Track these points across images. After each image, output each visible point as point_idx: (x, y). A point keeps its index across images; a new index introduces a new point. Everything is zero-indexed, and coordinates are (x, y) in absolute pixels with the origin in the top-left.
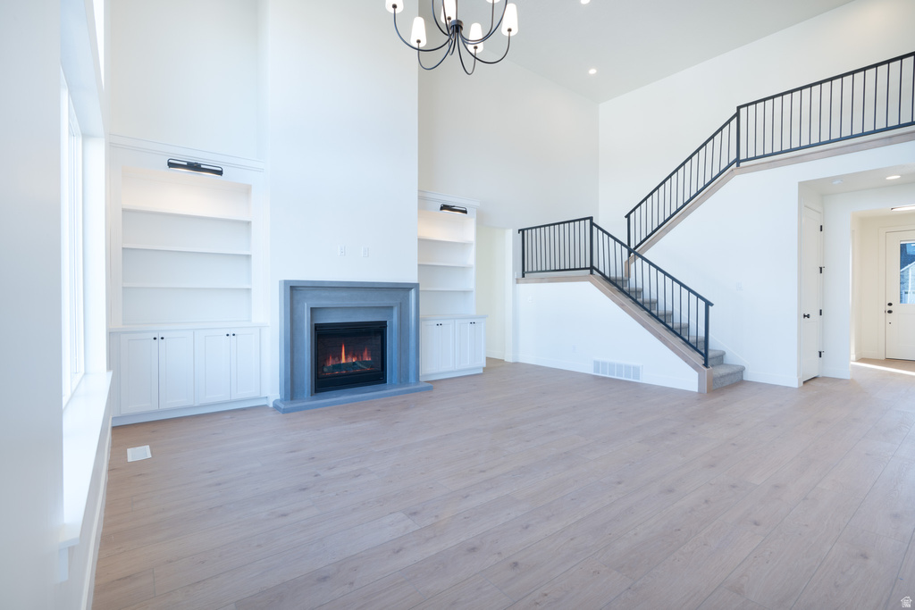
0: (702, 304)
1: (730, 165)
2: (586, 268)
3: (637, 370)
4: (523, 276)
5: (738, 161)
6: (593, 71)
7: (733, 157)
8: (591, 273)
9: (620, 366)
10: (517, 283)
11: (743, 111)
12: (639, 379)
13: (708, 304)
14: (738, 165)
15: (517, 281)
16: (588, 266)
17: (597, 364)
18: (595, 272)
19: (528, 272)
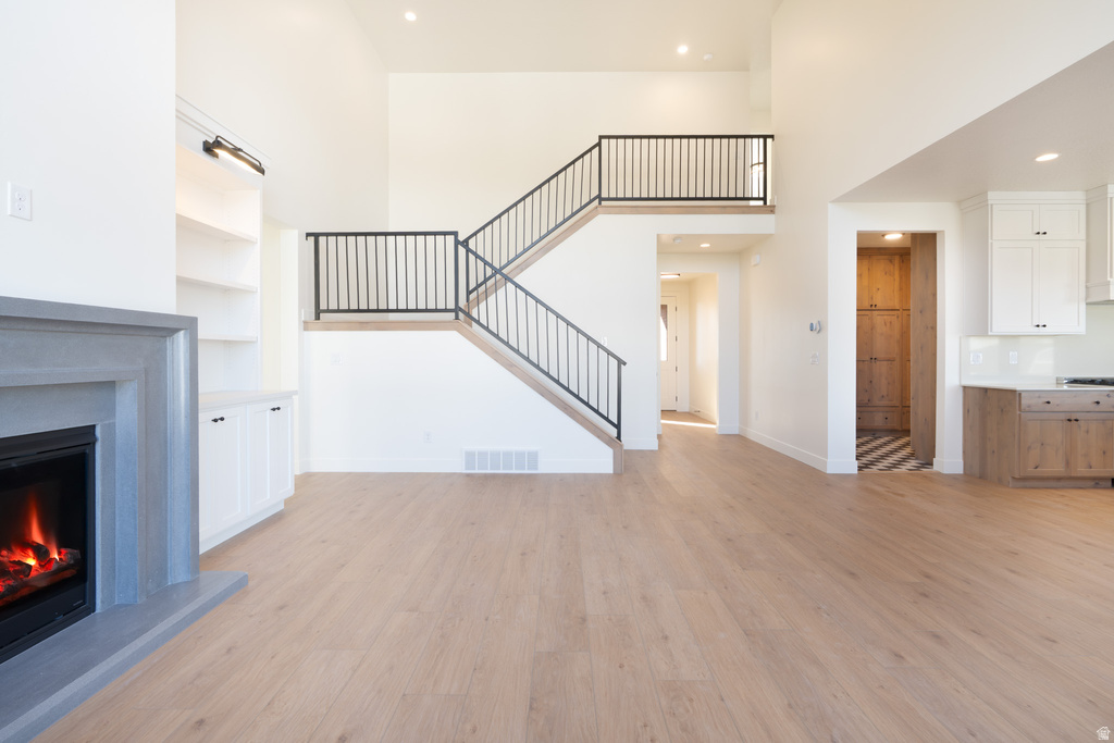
0: (614, 363)
1: (591, 201)
2: (446, 310)
3: (533, 457)
4: (318, 318)
5: (599, 197)
6: (411, 16)
7: (595, 193)
8: (457, 318)
9: (508, 454)
10: (306, 329)
11: (604, 142)
12: (537, 469)
13: (621, 363)
14: (600, 203)
15: (306, 326)
16: (451, 305)
17: (470, 456)
18: (461, 315)
19: (324, 311)
